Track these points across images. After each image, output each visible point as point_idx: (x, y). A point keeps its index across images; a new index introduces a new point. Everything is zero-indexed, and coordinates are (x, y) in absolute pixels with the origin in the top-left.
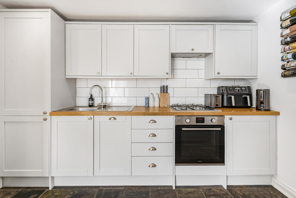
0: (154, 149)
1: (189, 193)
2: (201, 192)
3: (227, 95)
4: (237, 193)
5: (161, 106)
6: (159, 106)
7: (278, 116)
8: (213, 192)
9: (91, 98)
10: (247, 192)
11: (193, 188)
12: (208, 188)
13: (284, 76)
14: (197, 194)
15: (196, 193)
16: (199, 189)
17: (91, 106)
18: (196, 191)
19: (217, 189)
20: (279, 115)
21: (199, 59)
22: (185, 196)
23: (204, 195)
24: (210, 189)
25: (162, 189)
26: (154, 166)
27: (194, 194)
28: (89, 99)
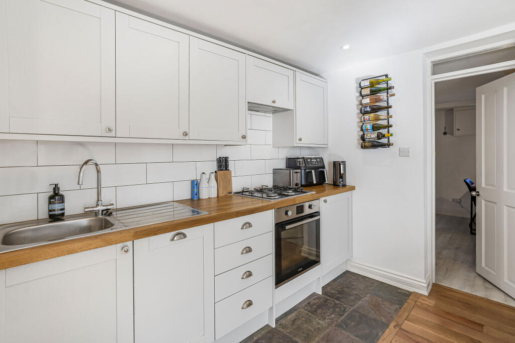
0: (249, 274)
1: (294, 321)
2: (303, 312)
3: (305, 170)
4: (333, 293)
5: (221, 195)
6: (216, 196)
7: (353, 191)
8: (315, 304)
9: (56, 196)
10: (339, 287)
11: (293, 312)
12: (306, 303)
13: (363, 147)
14: (303, 317)
15: (300, 316)
16: (299, 310)
17: (55, 217)
18: (298, 314)
19: (314, 299)
20: (355, 189)
21: (267, 114)
22: (294, 327)
23: (310, 314)
24: (309, 303)
25: (260, 336)
26: (250, 303)
27: (300, 319)
28: (51, 198)
